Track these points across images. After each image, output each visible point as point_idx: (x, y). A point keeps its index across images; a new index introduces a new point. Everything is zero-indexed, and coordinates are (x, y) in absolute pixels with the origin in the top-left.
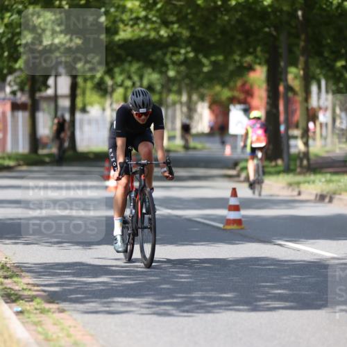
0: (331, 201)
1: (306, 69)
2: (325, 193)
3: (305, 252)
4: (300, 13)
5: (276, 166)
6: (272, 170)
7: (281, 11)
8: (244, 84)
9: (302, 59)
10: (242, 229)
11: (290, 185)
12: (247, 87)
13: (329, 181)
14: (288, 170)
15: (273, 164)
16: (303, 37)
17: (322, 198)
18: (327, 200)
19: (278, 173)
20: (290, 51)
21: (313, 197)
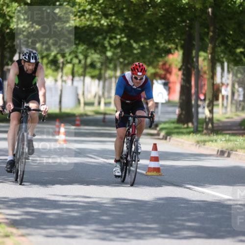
0: (229, 156)
1: (213, 53)
2: (224, 149)
3: (208, 194)
4: (210, 10)
5: (188, 127)
6: (184, 131)
7: (195, 8)
8: (164, 64)
9: (210, 46)
10: (160, 175)
11: (198, 142)
12: (167, 66)
13: (229, 140)
14: (196, 131)
15: (186, 126)
16: (212, 29)
17: (222, 153)
18: (226, 155)
19: (189, 133)
20: (202, 39)
21: (215, 153)
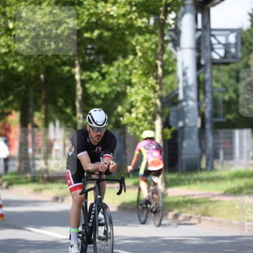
0: (62, 200)
1: (46, 113)
2: (58, 196)
3: (46, 235)
4: (42, 76)
5: (26, 178)
6: (24, 181)
7: (30, 75)
8: (4, 124)
9: (43, 107)
10: (4, 220)
11: (35, 191)
12: (6, 126)
13: (61, 188)
14: (34, 180)
15: (24, 176)
16: (44, 92)
17: (56, 199)
18: (60, 200)
19: (27, 183)
20: (35, 102)
21: (50, 199)
